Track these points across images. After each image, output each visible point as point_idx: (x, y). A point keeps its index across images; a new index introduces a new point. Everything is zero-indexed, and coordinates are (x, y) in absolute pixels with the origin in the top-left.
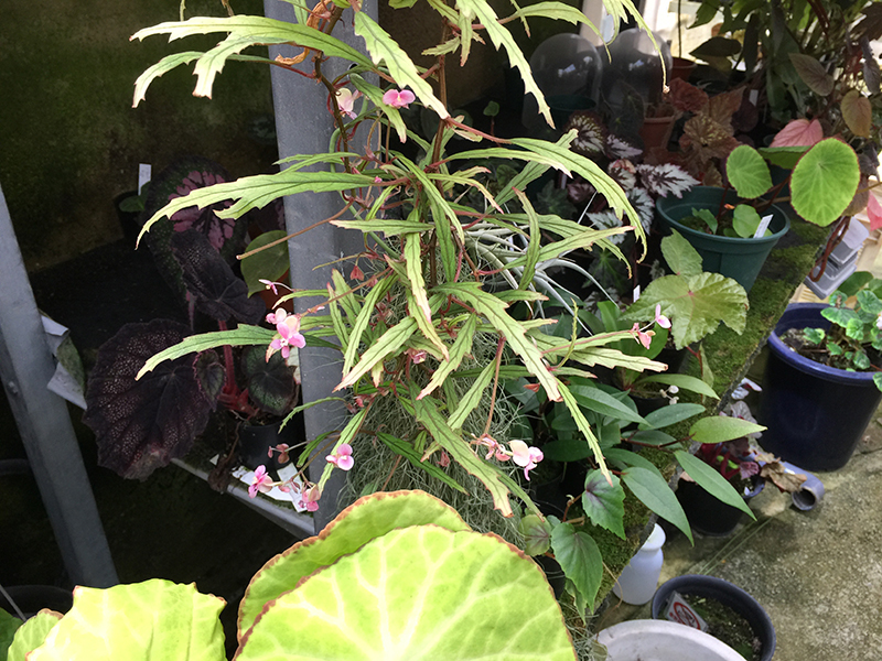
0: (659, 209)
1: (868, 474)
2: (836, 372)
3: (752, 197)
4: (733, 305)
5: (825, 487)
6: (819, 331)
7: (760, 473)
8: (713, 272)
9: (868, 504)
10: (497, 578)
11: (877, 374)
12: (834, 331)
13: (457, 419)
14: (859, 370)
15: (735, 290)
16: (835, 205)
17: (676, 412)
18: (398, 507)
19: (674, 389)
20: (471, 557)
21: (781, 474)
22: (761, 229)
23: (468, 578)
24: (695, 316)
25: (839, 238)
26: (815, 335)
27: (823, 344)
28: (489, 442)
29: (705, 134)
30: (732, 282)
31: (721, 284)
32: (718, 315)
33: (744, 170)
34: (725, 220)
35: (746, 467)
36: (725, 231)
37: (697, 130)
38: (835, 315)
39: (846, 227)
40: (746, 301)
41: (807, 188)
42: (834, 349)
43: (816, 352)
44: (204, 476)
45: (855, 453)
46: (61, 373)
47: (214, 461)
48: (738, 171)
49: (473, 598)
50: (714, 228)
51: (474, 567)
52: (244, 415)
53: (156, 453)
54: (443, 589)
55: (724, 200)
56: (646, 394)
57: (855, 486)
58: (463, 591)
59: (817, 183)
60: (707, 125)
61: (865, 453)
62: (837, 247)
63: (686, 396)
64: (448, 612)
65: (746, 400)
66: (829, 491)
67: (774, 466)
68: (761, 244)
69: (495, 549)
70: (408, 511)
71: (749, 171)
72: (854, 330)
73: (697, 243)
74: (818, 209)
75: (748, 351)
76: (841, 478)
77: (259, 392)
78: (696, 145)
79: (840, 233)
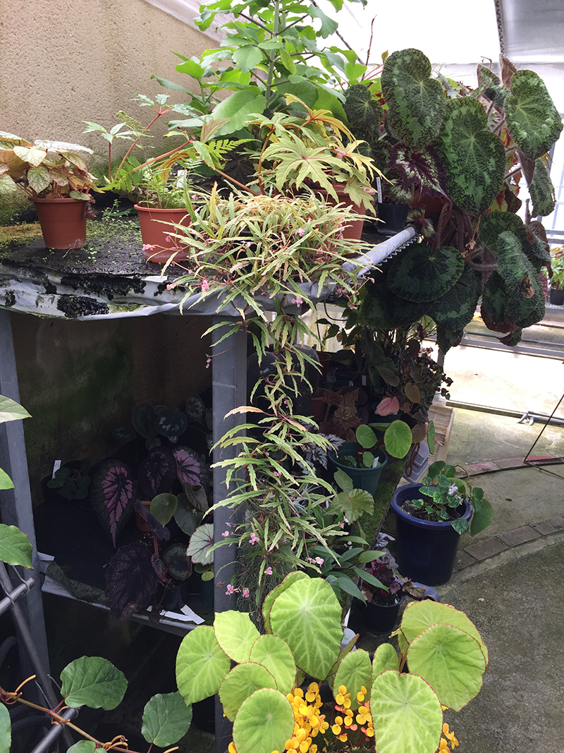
0: (330, 457)
1: (463, 582)
2: (432, 524)
3: (369, 447)
4: (368, 503)
5: (440, 594)
6: (420, 500)
7: (401, 589)
8: (358, 488)
9: (464, 600)
10: (322, 587)
11: (453, 522)
12: (428, 500)
13: (298, 555)
14: (444, 520)
15: (368, 496)
16: (405, 449)
17: (352, 552)
18: (296, 575)
19: (350, 543)
20: (315, 583)
21: (413, 588)
22: (376, 463)
23: (316, 588)
24: (353, 510)
25: (417, 453)
26: (419, 503)
27: (424, 507)
28: (310, 559)
29: (344, 416)
30: (366, 492)
31: (362, 493)
32: (362, 508)
33: (364, 436)
34: (359, 460)
35: (393, 587)
36: (361, 465)
37: (340, 414)
38: (426, 491)
39: (419, 447)
40: (373, 500)
41: (391, 443)
42: (429, 510)
43: (420, 513)
44: (146, 618)
45: (454, 571)
46: (48, 582)
47: (149, 609)
48: (361, 437)
49: (317, 592)
50: (355, 465)
51: (317, 585)
52: (165, 583)
53: (133, 606)
54: (311, 591)
55: (356, 450)
56: (338, 547)
57: (456, 591)
58: (315, 591)
59: (395, 440)
60: (345, 410)
61: (459, 570)
62: (417, 457)
63: (355, 545)
64: (313, 595)
65: (387, 547)
66: (443, 596)
67: (408, 584)
68: (376, 470)
69: (320, 580)
70: (299, 576)
71: (366, 436)
72: (437, 498)
73: (350, 473)
74: (398, 451)
75: (379, 521)
76: (448, 587)
77: (173, 571)
78: (341, 421)
79: (416, 450)
